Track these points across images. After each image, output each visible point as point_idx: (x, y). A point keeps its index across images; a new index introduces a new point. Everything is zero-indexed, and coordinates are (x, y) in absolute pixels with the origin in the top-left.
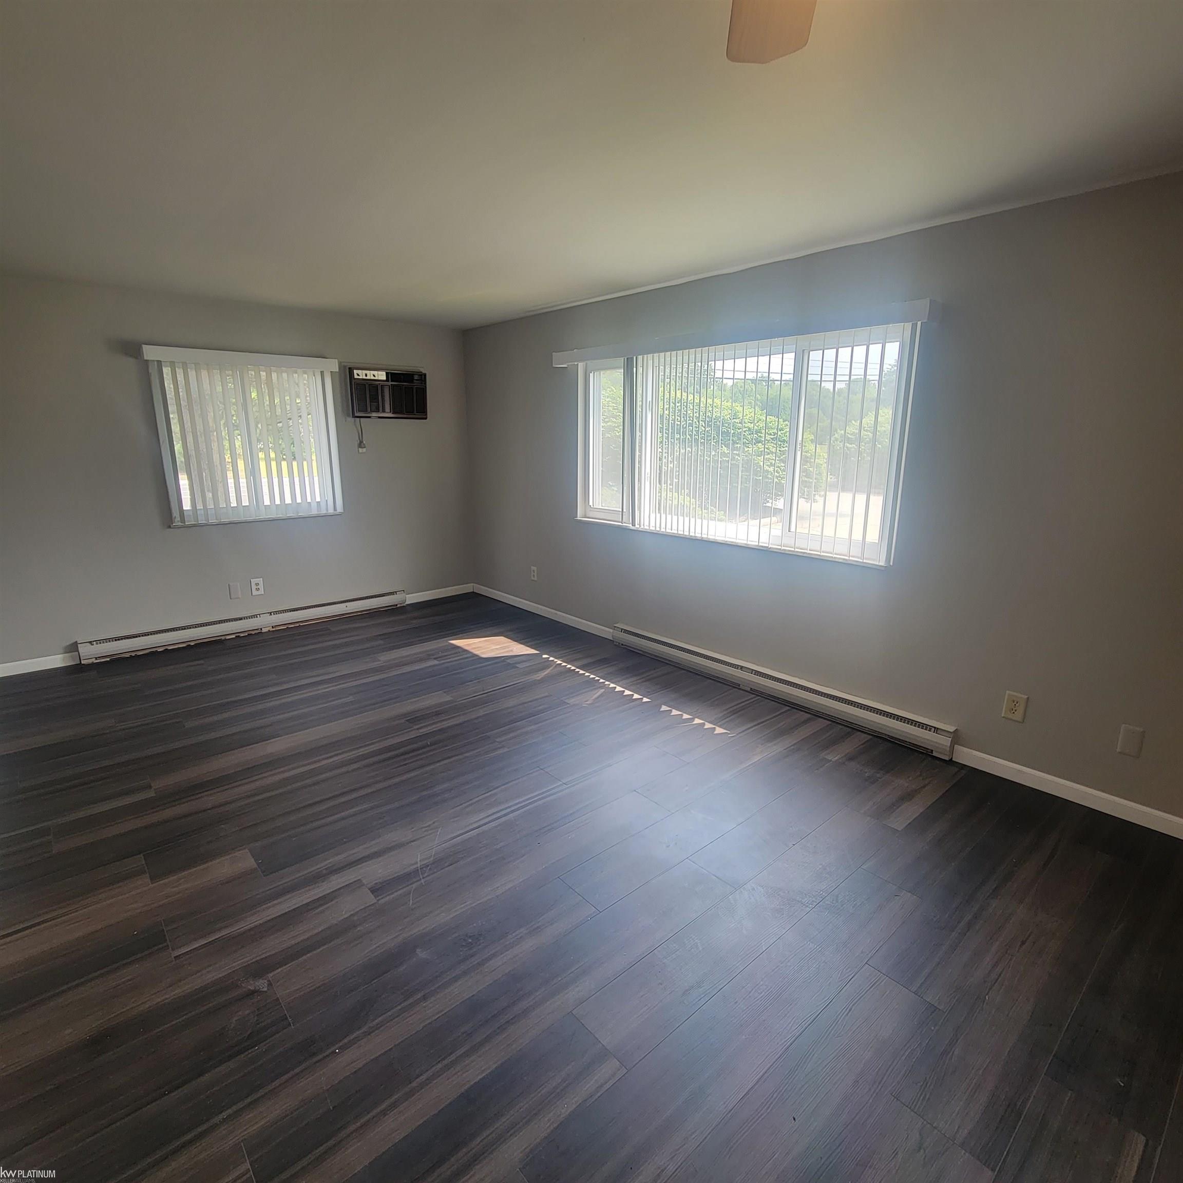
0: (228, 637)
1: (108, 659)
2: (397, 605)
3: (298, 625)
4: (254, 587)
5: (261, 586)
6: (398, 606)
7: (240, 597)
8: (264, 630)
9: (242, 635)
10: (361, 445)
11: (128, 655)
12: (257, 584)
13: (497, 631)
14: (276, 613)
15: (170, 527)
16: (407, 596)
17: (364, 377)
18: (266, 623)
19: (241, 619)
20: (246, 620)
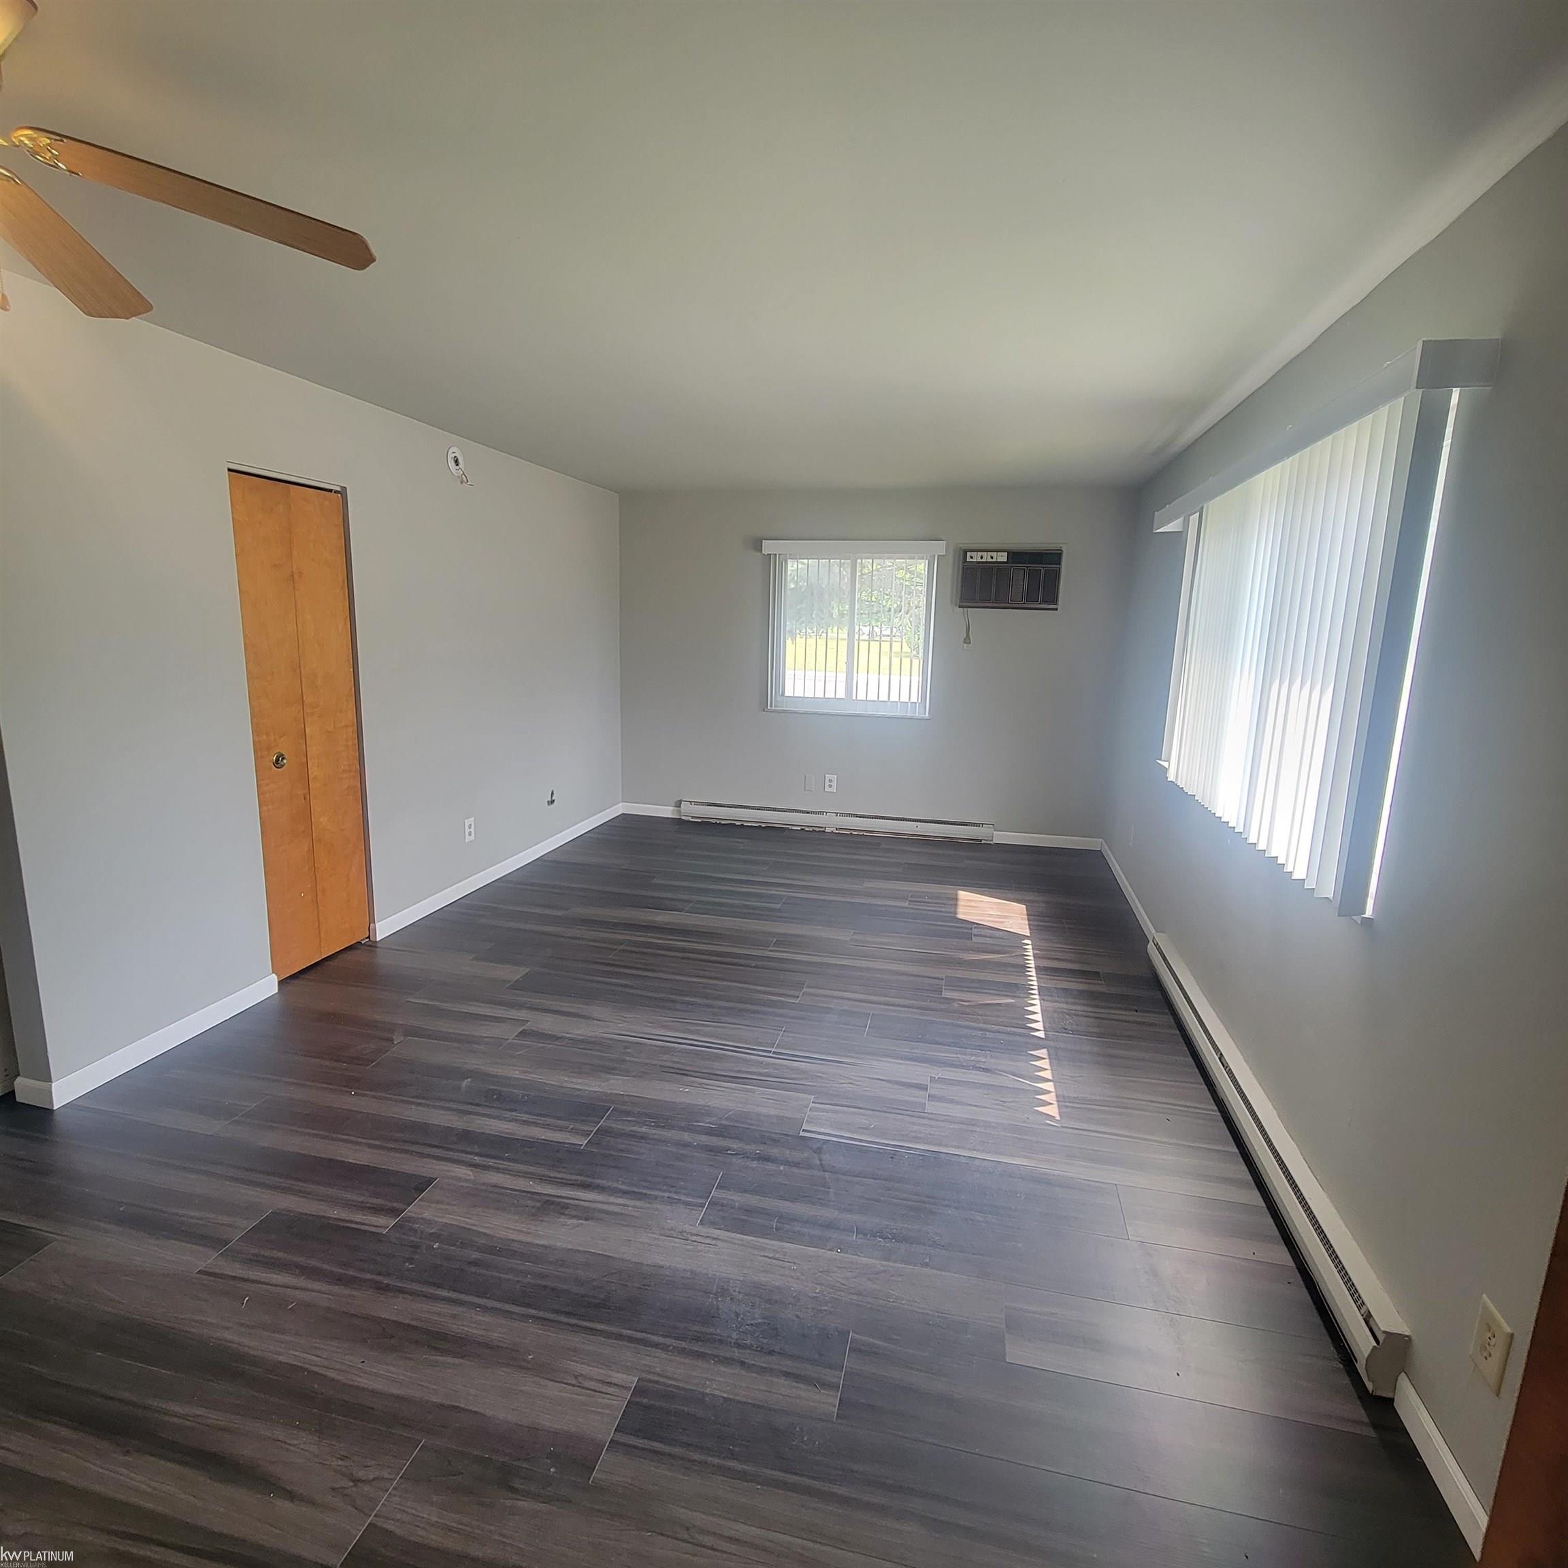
0: (794, 828)
1: (700, 821)
2: (981, 840)
3: (862, 834)
4: (827, 783)
5: (834, 784)
6: (983, 842)
7: (813, 790)
8: (828, 830)
9: (807, 829)
10: (967, 640)
11: (714, 821)
12: (830, 781)
13: (1019, 897)
14: (842, 815)
15: (764, 710)
16: (995, 832)
17: (979, 560)
18: (831, 822)
19: (808, 813)
20: (813, 815)
